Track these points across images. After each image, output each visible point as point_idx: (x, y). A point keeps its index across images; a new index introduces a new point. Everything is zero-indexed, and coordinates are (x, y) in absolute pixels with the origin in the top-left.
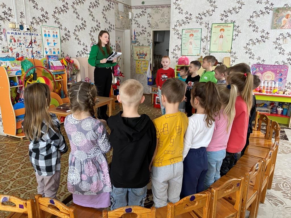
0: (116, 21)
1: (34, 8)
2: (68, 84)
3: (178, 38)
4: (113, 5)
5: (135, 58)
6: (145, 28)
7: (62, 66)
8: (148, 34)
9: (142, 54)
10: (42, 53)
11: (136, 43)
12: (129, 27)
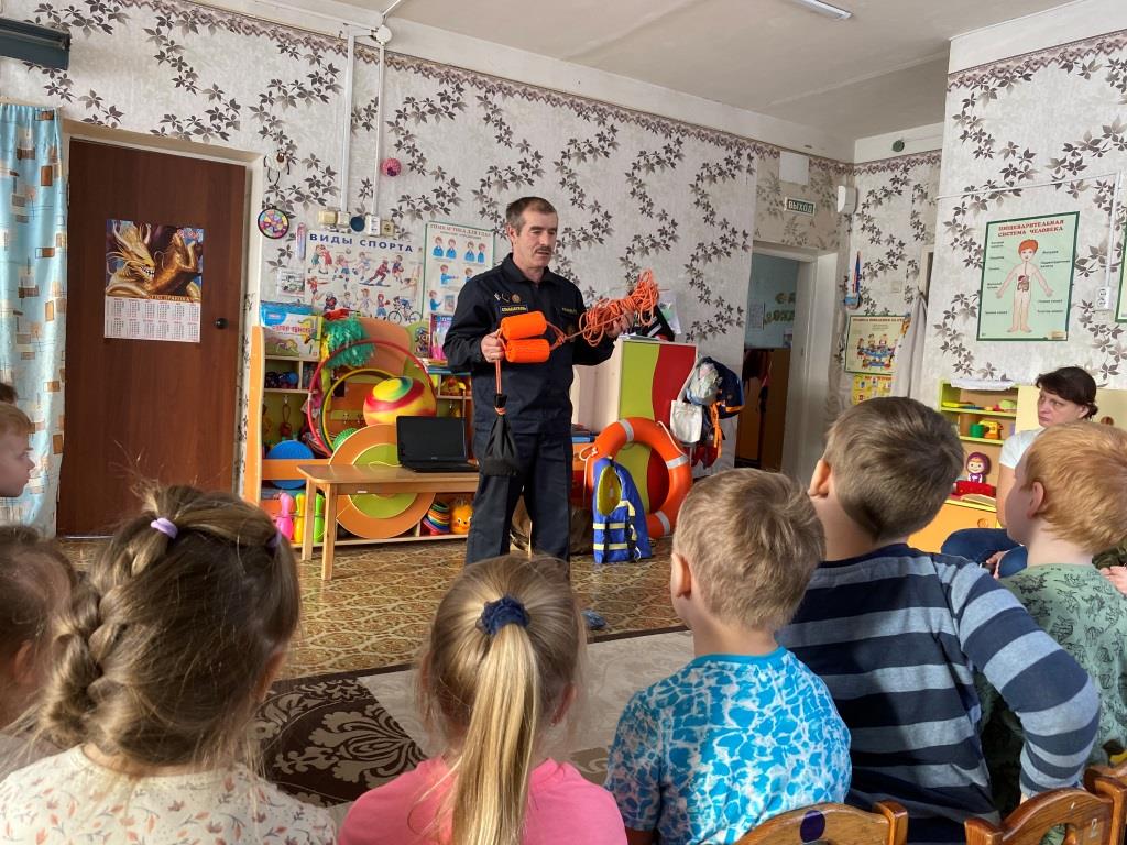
0: (763, 219)
1: (411, 169)
3: (969, 261)
4: (750, 158)
5: (852, 363)
6: (900, 242)
8: (911, 269)
9: (879, 348)
11: (859, 305)
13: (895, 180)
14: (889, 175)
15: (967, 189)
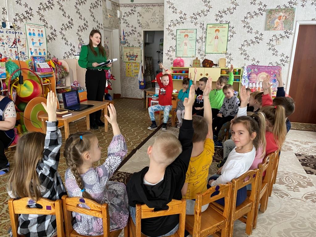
0: (104, 20)
1: (17, 4)
2: (57, 88)
3: (173, 38)
4: (100, 2)
5: (125, 60)
6: (135, 27)
7: (49, 69)
8: (139, 35)
9: (132, 55)
10: (26, 54)
11: (125, 44)
12: (118, 27)
13: (132, 10)
14: (130, 8)
15: (171, 21)
